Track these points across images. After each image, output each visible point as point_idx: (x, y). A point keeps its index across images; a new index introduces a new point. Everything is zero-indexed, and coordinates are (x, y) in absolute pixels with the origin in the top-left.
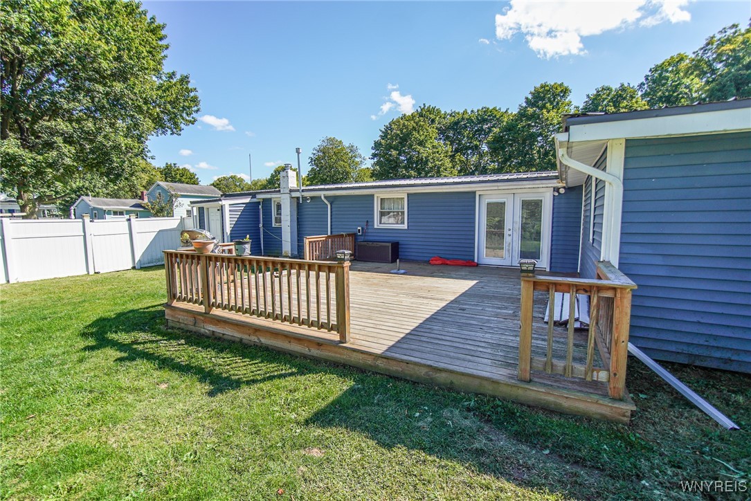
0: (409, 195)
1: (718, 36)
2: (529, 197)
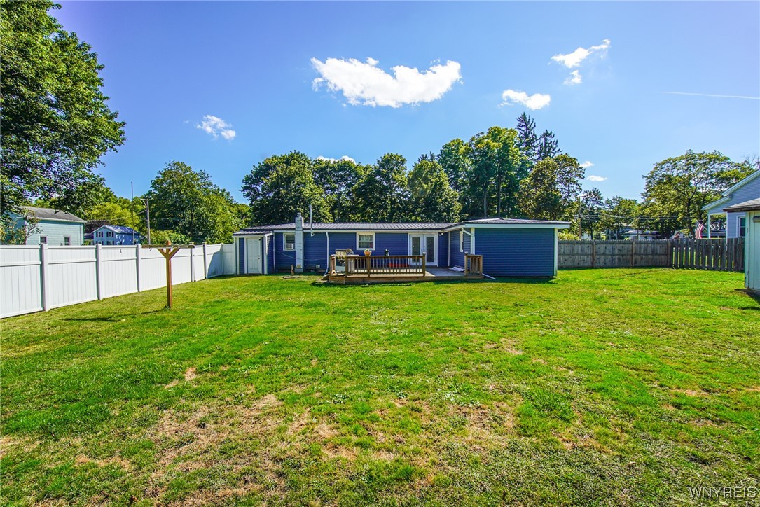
0: (376, 234)
1: (476, 137)
2: (429, 236)
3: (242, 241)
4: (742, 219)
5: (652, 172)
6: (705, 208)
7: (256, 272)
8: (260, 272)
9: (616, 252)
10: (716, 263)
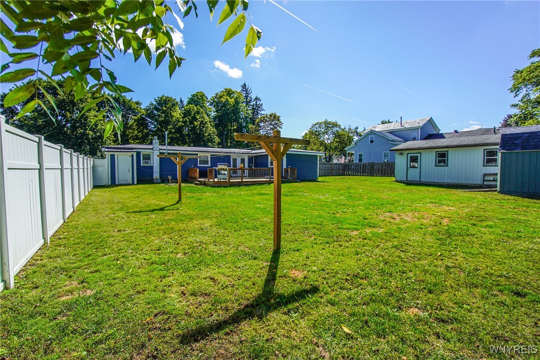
0: (211, 155)
2: (242, 158)
3: (113, 157)
4: (359, 155)
5: (311, 129)
6: (346, 149)
7: (126, 183)
8: (131, 182)
9: (326, 169)
10: (353, 173)
